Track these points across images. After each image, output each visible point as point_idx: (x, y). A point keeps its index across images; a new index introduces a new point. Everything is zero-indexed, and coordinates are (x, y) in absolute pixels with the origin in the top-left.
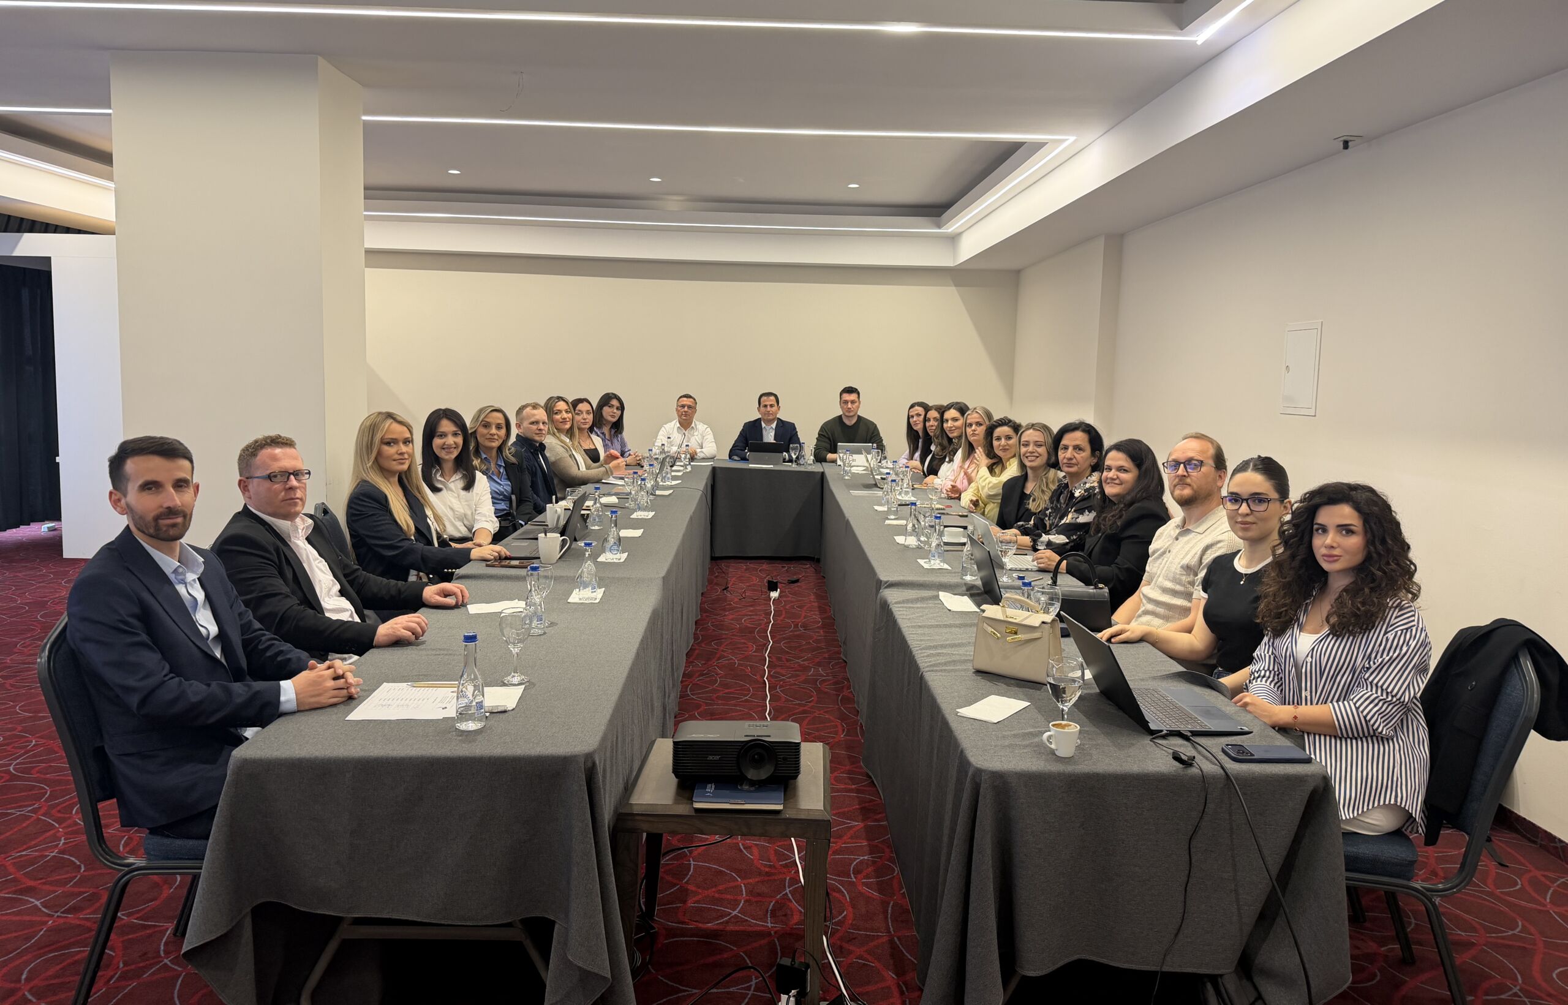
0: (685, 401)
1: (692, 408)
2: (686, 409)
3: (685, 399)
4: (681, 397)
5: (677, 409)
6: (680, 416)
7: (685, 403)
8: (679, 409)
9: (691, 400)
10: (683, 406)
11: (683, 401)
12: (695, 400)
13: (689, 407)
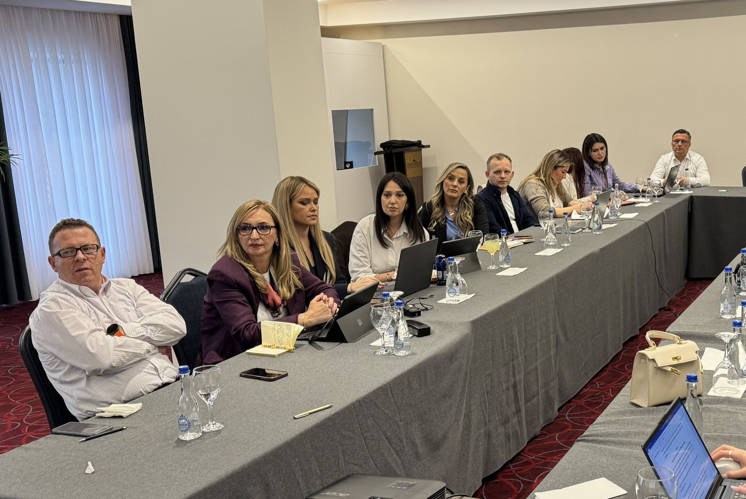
0: (680, 136)
1: (687, 142)
2: (680, 143)
3: (679, 134)
4: (676, 133)
5: (672, 143)
6: (675, 151)
7: (679, 138)
8: (674, 143)
9: (685, 134)
10: (677, 141)
11: (678, 136)
12: (688, 134)
13: (683, 141)
